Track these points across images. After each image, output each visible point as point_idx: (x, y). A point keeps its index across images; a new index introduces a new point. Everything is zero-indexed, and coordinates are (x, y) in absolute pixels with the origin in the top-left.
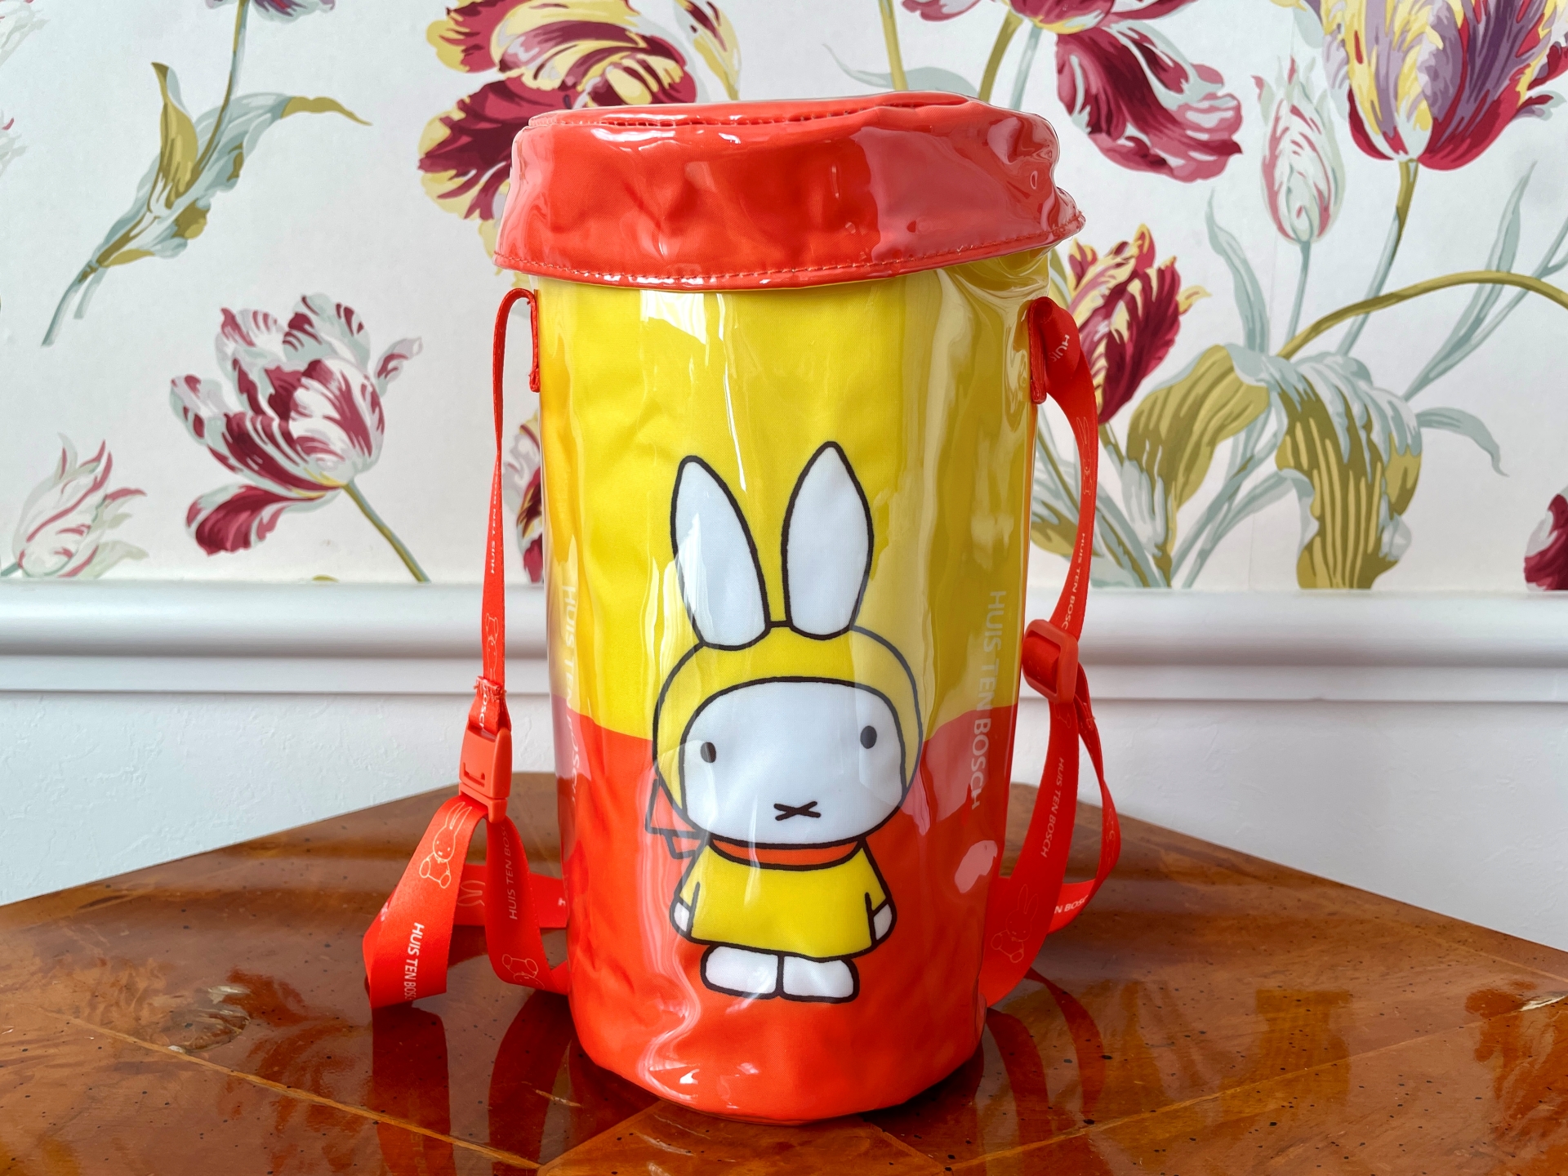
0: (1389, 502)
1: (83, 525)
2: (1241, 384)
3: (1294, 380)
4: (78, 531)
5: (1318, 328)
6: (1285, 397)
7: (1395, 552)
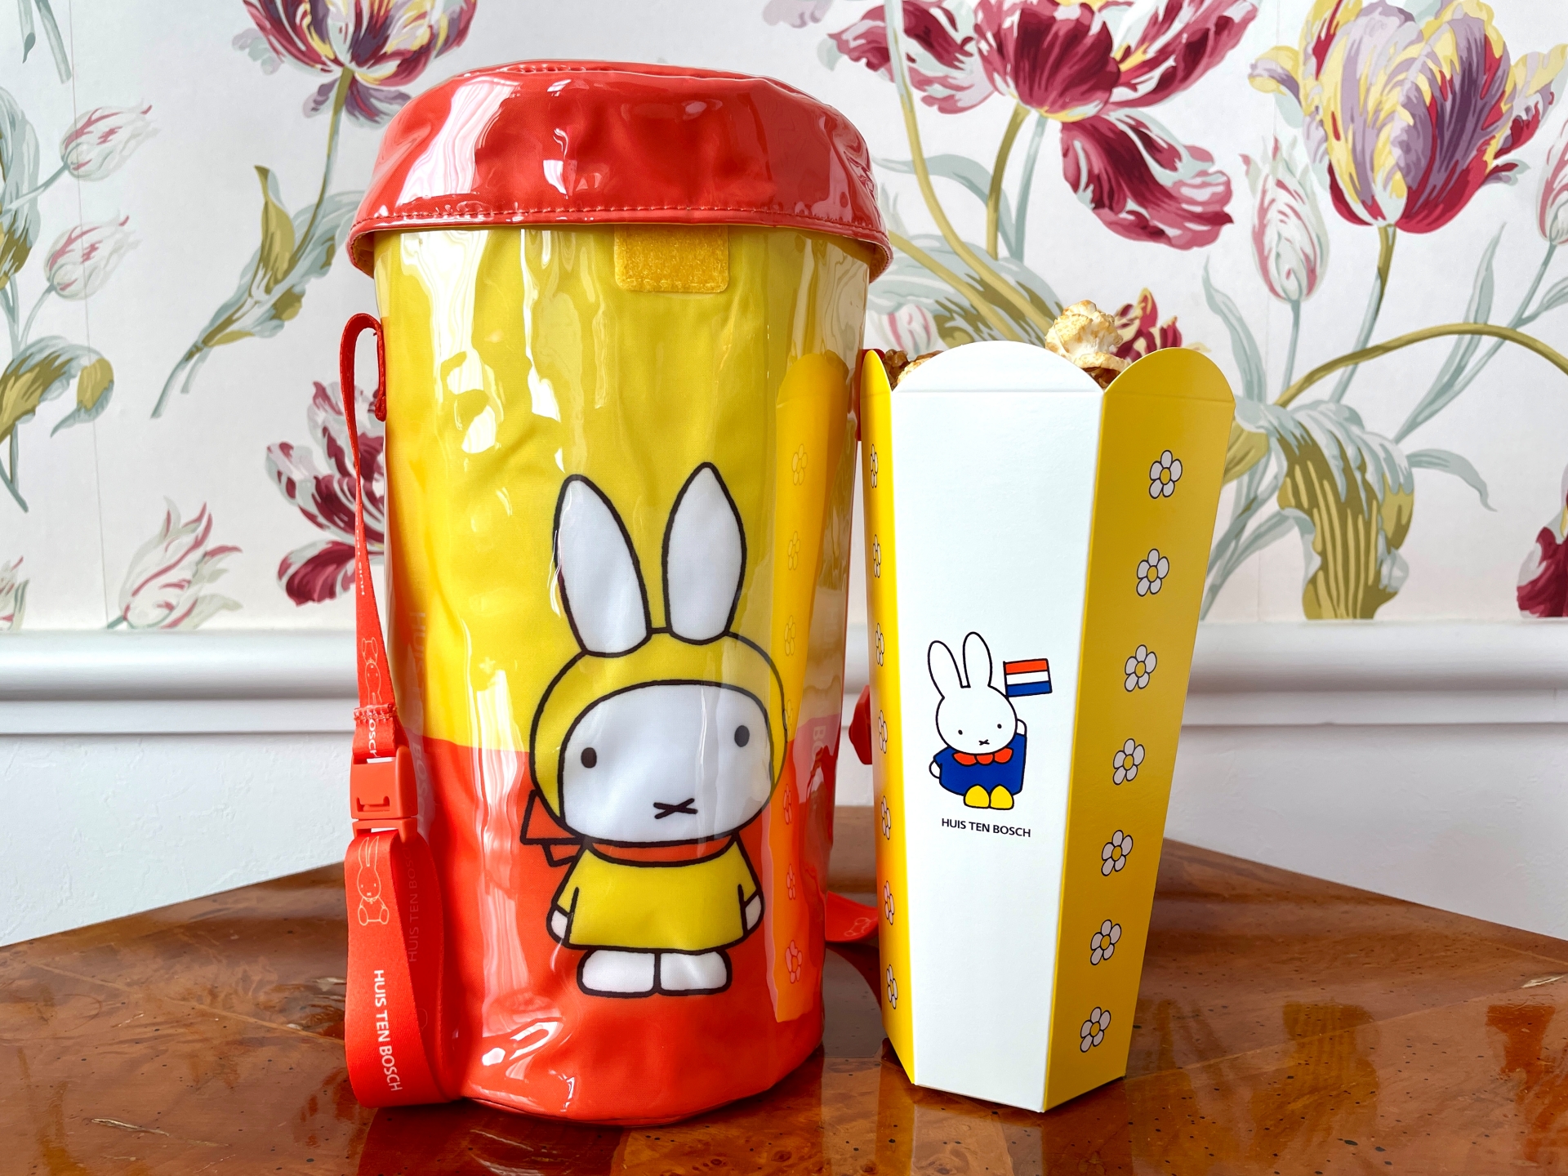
0: (1386, 538)
1: (184, 580)
2: (1242, 431)
3: (1291, 426)
4: (179, 585)
5: (1311, 378)
6: (1283, 442)
7: (1394, 584)
